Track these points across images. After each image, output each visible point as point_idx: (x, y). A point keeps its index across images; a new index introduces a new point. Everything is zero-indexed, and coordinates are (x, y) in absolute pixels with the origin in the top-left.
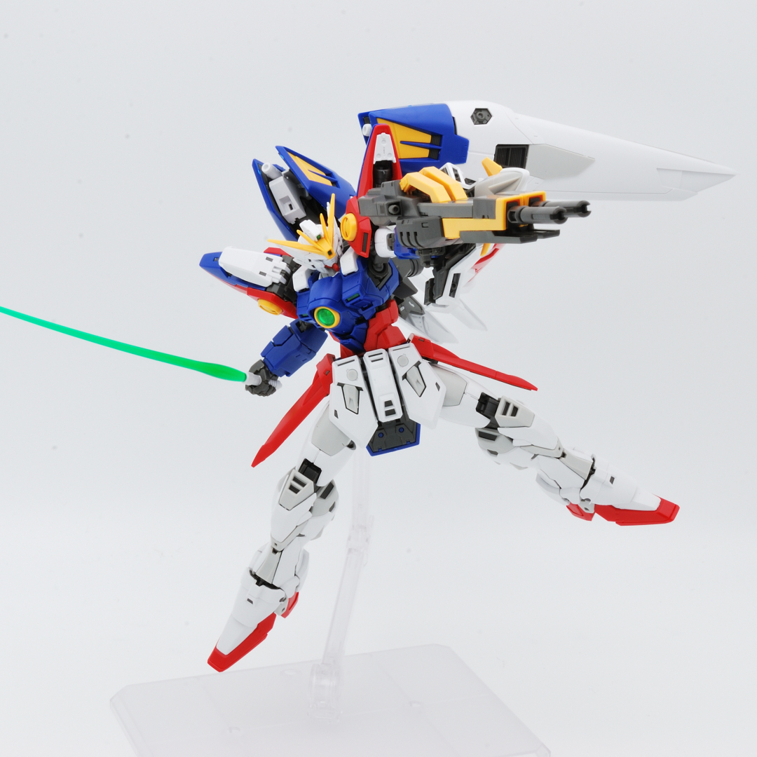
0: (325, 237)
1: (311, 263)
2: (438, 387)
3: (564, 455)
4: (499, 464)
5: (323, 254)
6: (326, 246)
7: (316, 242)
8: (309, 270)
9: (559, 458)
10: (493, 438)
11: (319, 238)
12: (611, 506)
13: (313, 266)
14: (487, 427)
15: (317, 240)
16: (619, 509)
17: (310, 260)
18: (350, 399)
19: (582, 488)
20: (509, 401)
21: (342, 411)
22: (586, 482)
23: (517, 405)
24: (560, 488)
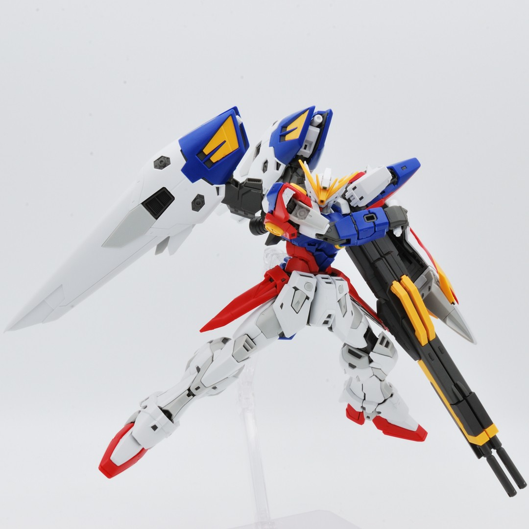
0: (328, 191)
2: (352, 314)
6: (323, 196)
7: (320, 189)
9: (380, 380)
10: (359, 357)
11: (324, 189)
12: (386, 420)
15: (322, 188)
16: (390, 424)
18: (298, 302)
19: (379, 404)
20: (385, 336)
21: (287, 305)
22: (385, 401)
23: (389, 341)
24: (365, 399)
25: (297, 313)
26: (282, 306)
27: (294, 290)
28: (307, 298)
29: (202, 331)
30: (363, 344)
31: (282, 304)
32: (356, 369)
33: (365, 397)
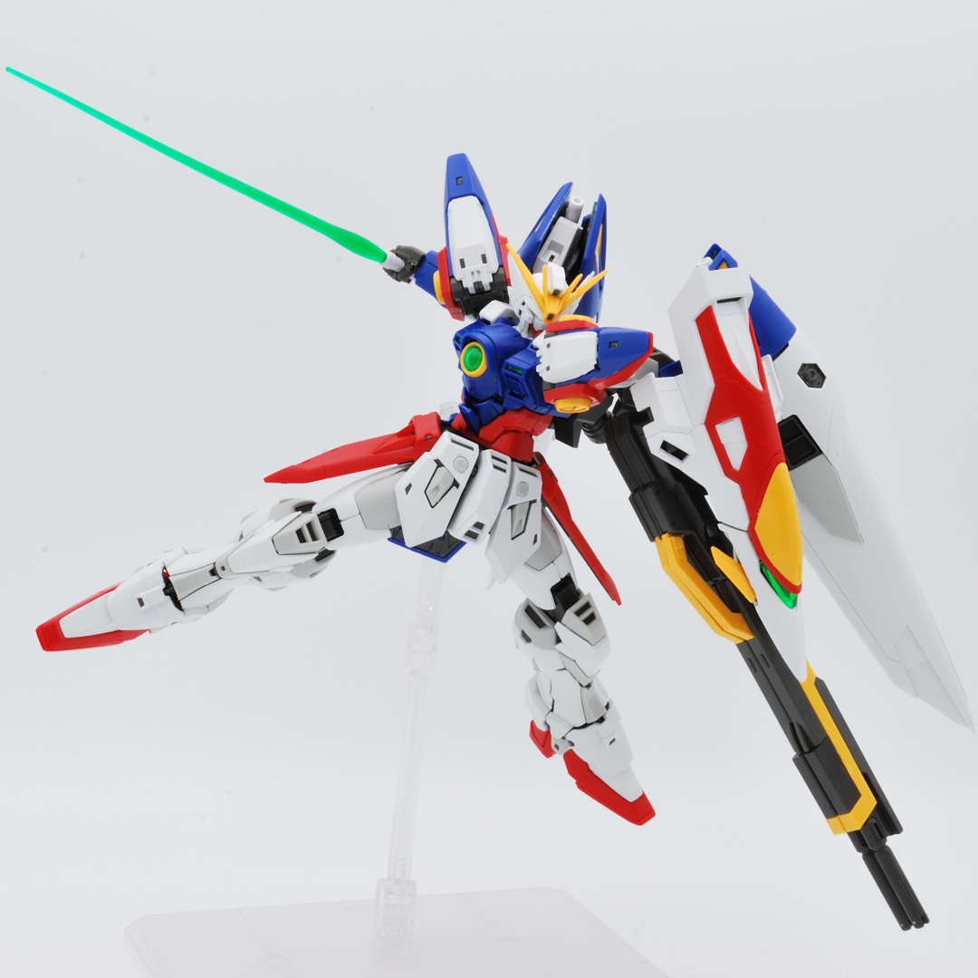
0: (561, 298)
1: (522, 308)
2: (535, 541)
3: (588, 686)
4: (517, 648)
5: (542, 311)
6: (553, 307)
7: (549, 294)
8: (513, 312)
9: (581, 685)
10: (540, 624)
11: (556, 294)
12: (586, 764)
13: (520, 312)
14: (545, 612)
15: (552, 292)
16: (592, 772)
17: (524, 304)
18: (437, 487)
19: (574, 728)
20: (591, 603)
21: (418, 490)
22: (585, 726)
23: (596, 614)
24: (552, 710)
25: (433, 507)
26: (408, 489)
27: (436, 465)
28: (455, 484)
29: (268, 480)
30: (547, 603)
31: (410, 486)
32: (530, 644)
33: (553, 706)
